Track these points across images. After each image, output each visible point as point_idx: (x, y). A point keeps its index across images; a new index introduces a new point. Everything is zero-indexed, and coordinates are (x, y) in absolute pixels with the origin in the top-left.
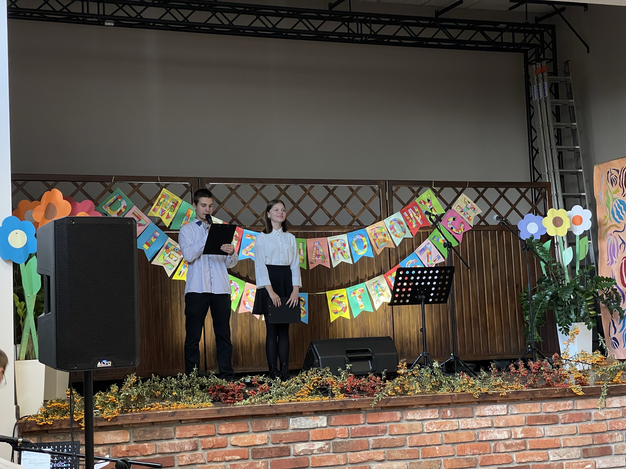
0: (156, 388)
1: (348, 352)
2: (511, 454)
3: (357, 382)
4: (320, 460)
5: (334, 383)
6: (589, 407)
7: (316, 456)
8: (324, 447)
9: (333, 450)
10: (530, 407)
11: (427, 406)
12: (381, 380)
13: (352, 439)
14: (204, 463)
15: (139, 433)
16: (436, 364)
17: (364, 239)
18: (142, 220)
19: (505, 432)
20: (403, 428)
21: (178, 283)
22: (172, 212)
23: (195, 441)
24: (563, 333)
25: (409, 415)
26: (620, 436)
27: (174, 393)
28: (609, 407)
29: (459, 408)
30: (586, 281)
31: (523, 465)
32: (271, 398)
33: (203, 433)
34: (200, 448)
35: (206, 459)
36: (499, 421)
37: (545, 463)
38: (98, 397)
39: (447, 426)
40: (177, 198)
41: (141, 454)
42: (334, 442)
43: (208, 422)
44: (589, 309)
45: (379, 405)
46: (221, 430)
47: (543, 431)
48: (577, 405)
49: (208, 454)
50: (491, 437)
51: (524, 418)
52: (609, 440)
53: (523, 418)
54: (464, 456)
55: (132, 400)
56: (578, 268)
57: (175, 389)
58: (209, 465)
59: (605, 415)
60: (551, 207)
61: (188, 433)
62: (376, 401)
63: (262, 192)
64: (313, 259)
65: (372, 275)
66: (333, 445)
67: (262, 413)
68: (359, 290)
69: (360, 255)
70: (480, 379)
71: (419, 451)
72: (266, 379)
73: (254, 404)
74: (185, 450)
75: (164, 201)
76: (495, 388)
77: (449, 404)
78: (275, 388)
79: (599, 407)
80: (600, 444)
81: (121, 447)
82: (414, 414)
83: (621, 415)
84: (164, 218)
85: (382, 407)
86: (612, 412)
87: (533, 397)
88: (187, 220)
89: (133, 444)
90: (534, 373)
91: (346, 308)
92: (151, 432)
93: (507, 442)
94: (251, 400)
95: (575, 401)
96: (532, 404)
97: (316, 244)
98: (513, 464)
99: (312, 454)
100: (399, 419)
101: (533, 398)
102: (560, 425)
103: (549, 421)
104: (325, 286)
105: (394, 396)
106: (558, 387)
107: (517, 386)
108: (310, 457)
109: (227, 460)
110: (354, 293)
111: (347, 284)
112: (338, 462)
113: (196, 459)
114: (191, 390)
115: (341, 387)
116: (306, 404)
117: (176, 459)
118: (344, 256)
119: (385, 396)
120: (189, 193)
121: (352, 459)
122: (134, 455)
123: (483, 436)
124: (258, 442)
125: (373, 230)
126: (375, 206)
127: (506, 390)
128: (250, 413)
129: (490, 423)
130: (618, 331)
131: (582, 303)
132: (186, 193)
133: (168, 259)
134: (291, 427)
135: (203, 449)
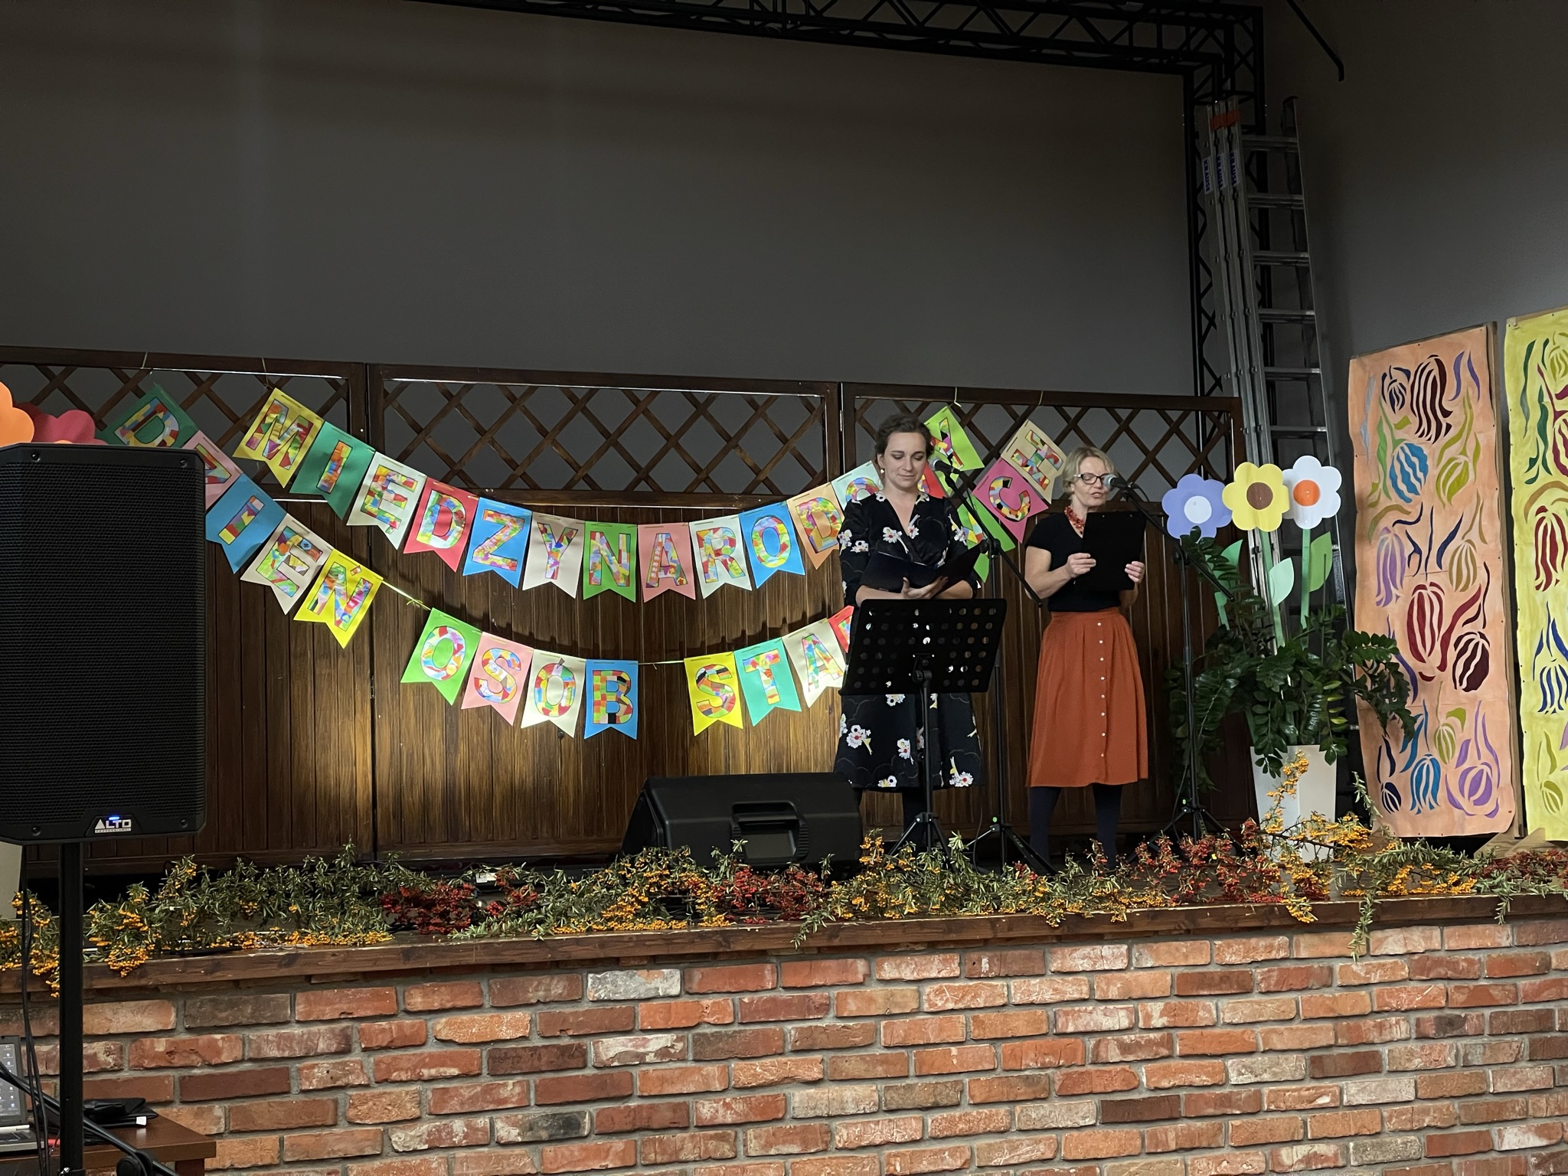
0: (246, 894)
1: (738, 809)
2: (1134, 1069)
3: (758, 885)
4: (663, 1080)
5: (702, 885)
6: (1328, 952)
7: (651, 1068)
8: (672, 1046)
9: (695, 1054)
10: (1185, 950)
11: (933, 947)
12: (819, 879)
13: (742, 1028)
14: (367, 1086)
15: (200, 1007)
16: (956, 842)
17: (781, 527)
18: (219, 468)
19: (1122, 1013)
20: (871, 1000)
21: (309, 629)
22: (296, 448)
23: (343, 1030)
24: (1265, 771)
25: (886, 966)
26: (1404, 1026)
27: (294, 908)
28: (1377, 953)
29: (1010, 953)
30: (1325, 644)
31: (1163, 1094)
32: (541, 922)
33: (366, 1008)
34: (357, 1048)
35: (371, 1075)
36: (1108, 984)
37: (1218, 1091)
38: (97, 914)
39: (980, 996)
40: (307, 413)
41: (204, 1061)
42: (698, 1034)
43: (378, 982)
44: (1331, 711)
45: (814, 943)
46: (413, 1001)
47: (1214, 1012)
48: (1298, 946)
49: (377, 1063)
50: (1088, 1023)
51: (1169, 978)
52: (1374, 1036)
53: (1166, 978)
54: (1021, 1070)
55: (185, 923)
56: (1305, 612)
57: (295, 897)
58: (381, 1089)
59: (1366, 973)
60: (1242, 458)
61: (328, 1009)
62: (806, 934)
63: (527, 404)
64: (653, 575)
65: (800, 617)
66: (694, 1041)
67: (518, 959)
68: (768, 657)
69: (772, 569)
70: (1063, 880)
71: (908, 1059)
72: (528, 875)
73: (497, 936)
74: (319, 1051)
75: (277, 420)
76: (1101, 902)
77: (986, 941)
78: (551, 898)
79: (1353, 954)
80: (1352, 1046)
81: (152, 1043)
82: (898, 966)
83: (1405, 973)
84: (275, 466)
85: (819, 948)
86: (1384, 965)
87: (1191, 927)
88: (336, 471)
89: (186, 1036)
90: (1197, 867)
91: (733, 701)
92: (232, 1005)
93: (1127, 1038)
94: (489, 926)
95: (1295, 938)
96: (1189, 943)
97: (662, 539)
98: (1140, 1093)
99: (643, 1063)
100: (860, 978)
101: (1191, 930)
102: (1256, 997)
103: (1231, 987)
104: (681, 644)
105: (849, 920)
106: (1254, 902)
107: (1155, 898)
108: (635, 1072)
109: (426, 1077)
110: (754, 664)
111: (736, 640)
112: (707, 1084)
113: (346, 1075)
114: (336, 900)
115: (718, 897)
116: (631, 938)
117: (294, 1074)
118: (731, 570)
119: (827, 920)
120: (342, 402)
121: (742, 1078)
122: (187, 1062)
123: (1067, 1022)
124: (506, 1033)
125: (805, 506)
126: (812, 445)
127: (1127, 907)
128: (487, 959)
129: (1085, 989)
130: (1399, 767)
131: (1314, 696)
132: (333, 400)
133: (284, 568)
134: (591, 994)
135: (365, 1050)
